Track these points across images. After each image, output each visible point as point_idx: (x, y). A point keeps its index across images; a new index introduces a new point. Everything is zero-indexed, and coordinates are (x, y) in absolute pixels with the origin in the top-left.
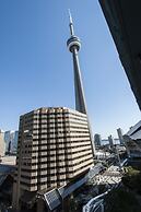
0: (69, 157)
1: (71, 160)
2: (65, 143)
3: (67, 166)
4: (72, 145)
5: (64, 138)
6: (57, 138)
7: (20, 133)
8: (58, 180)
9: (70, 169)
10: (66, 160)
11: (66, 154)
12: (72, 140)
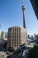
0: (21, 40)
1: (21, 41)
2: (20, 36)
3: (20, 42)
4: (22, 37)
5: (20, 35)
6: (17, 35)
7: (8, 33)
8: (17, 45)
9: (21, 43)
10: (20, 41)
11: (20, 39)
12: (22, 35)
